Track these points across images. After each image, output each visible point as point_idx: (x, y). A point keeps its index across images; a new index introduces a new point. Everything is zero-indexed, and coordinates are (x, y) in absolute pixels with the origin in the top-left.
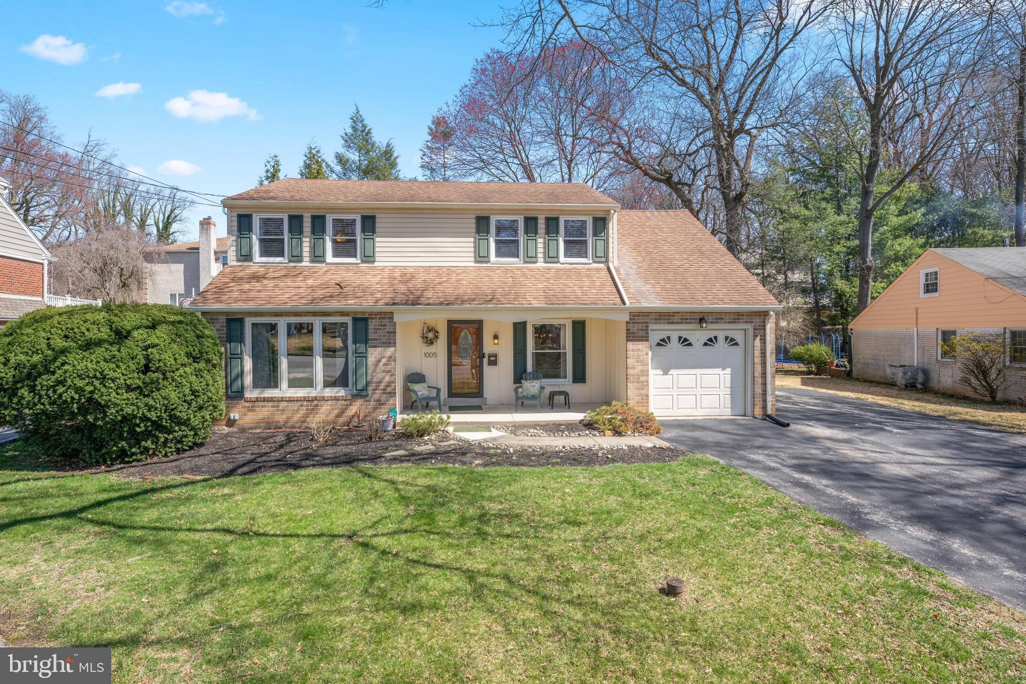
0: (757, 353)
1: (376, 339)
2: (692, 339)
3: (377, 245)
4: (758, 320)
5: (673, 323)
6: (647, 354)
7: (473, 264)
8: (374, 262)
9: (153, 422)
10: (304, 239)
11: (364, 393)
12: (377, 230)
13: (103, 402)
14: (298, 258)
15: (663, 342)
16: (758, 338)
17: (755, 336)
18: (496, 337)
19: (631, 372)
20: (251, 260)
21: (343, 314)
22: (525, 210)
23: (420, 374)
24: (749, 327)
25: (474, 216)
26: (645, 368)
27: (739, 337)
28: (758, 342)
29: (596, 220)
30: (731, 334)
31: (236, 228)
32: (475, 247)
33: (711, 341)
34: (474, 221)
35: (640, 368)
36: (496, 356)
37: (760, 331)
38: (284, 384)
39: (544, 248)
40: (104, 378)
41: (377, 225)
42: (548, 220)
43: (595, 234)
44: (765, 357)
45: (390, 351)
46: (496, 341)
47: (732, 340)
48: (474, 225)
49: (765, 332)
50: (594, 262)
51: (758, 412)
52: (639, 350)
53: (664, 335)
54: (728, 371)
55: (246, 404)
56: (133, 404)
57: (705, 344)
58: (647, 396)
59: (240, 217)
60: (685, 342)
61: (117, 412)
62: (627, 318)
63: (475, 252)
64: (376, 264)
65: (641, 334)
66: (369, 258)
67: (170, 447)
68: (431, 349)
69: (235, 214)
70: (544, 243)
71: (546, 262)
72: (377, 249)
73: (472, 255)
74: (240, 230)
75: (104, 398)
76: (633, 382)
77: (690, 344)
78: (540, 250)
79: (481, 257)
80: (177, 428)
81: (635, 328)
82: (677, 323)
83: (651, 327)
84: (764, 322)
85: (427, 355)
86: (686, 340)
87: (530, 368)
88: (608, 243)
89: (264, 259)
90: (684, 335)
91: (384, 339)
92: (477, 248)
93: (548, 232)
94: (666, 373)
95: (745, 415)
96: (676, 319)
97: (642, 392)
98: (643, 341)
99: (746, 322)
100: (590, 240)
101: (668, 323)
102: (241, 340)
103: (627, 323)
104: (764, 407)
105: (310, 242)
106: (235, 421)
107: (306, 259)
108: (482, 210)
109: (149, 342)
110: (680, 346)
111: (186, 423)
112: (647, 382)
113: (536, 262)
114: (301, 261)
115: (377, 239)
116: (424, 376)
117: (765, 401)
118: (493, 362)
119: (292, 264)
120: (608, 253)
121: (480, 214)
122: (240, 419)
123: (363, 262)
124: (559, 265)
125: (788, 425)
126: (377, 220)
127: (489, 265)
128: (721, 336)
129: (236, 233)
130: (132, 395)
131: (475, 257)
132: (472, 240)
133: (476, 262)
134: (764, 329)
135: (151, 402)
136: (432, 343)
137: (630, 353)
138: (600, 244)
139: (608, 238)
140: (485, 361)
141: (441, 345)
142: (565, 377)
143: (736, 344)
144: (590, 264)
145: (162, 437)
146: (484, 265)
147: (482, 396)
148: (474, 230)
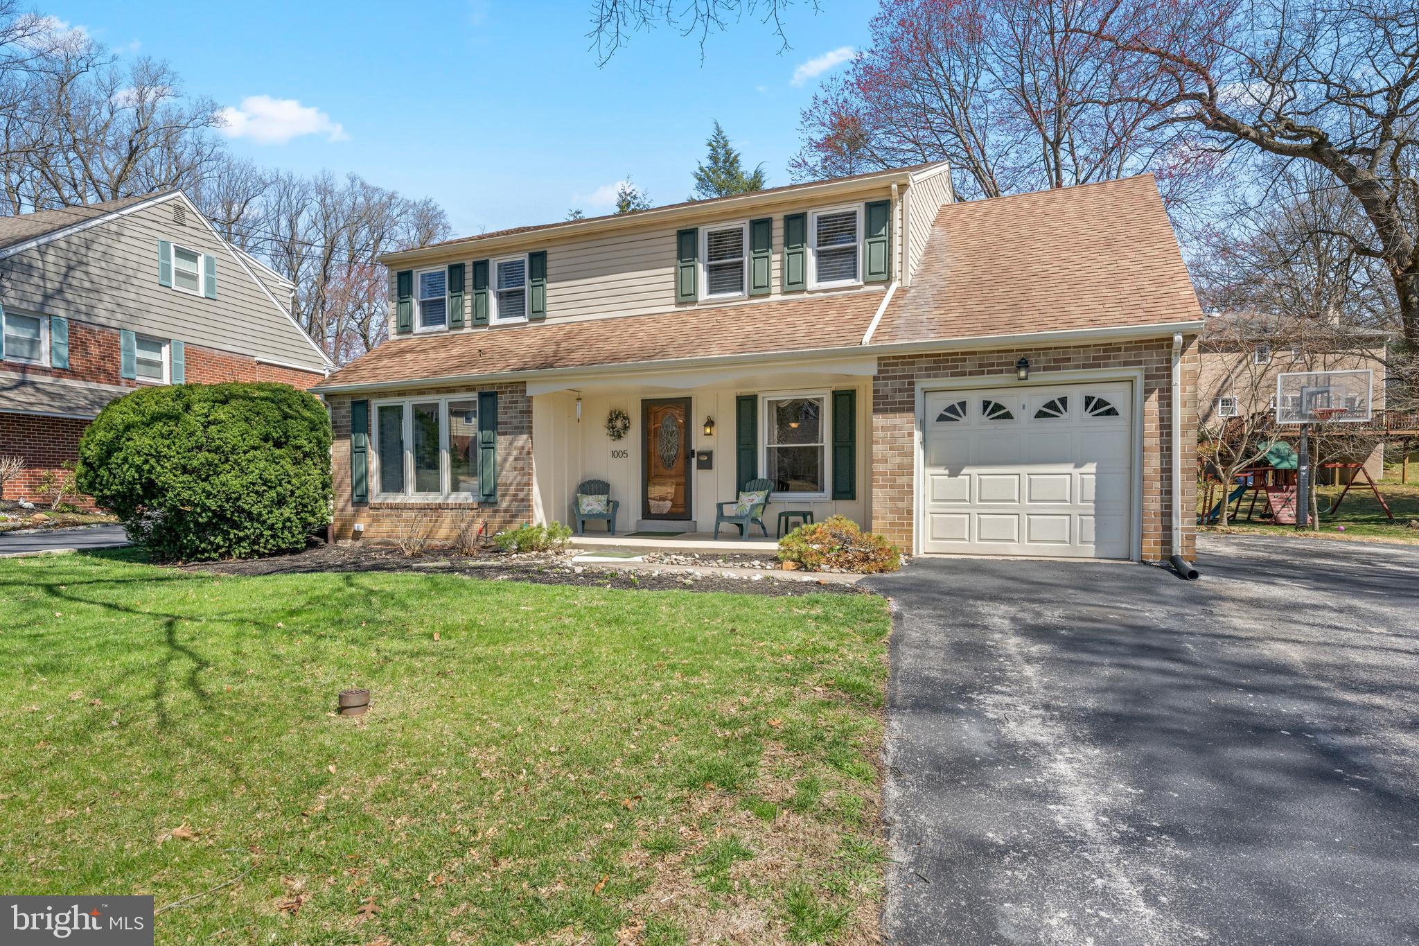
0: (1152, 426)
1: (506, 423)
2: (1010, 405)
3: (548, 293)
4: (1154, 357)
5: (963, 374)
6: (911, 435)
7: (673, 308)
8: (544, 319)
9: (214, 512)
10: (466, 298)
11: (491, 500)
12: (549, 272)
13: (160, 484)
14: (457, 324)
15: (953, 413)
16: (1154, 396)
17: (1148, 392)
18: (710, 423)
19: (879, 467)
20: (410, 332)
21: (469, 388)
22: (753, 208)
23: (603, 482)
24: (1136, 372)
25: (674, 232)
26: (906, 460)
27: (1116, 396)
28: (1153, 404)
29: (870, 207)
30: (1098, 392)
31: (396, 292)
32: (676, 281)
33: (1053, 409)
34: (674, 239)
35: (898, 460)
36: (709, 454)
37: (1160, 381)
38: (410, 487)
39: (782, 269)
40: (159, 457)
41: (549, 265)
42: (789, 219)
43: (869, 234)
44: (1169, 435)
45: (522, 440)
46: (708, 430)
47: (1101, 403)
48: (675, 247)
49: (1170, 383)
50: (867, 283)
51: (1152, 549)
52: (894, 427)
53: (953, 399)
54: (1091, 468)
55: (371, 512)
56: (190, 488)
57: (1041, 414)
58: (910, 512)
59: (400, 275)
60: (995, 411)
61: (175, 496)
62: (872, 369)
63: (676, 289)
64: (547, 322)
65: (899, 397)
66: (538, 315)
67: (244, 548)
68: (619, 445)
69: (395, 273)
70: (782, 261)
71: (785, 293)
72: (548, 300)
73: (673, 293)
74: (399, 295)
75: (162, 478)
76: (884, 487)
77: (1008, 416)
78: (776, 273)
79: (686, 296)
80: (248, 524)
81: (888, 387)
82: (971, 373)
83: (921, 384)
84: (1169, 361)
85: (615, 454)
86: (998, 407)
87: (762, 473)
88: (891, 246)
89: (426, 329)
90: (995, 397)
91: (515, 422)
92: (679, 281)
93: (787, 243)
94: (954, 473)
95: (1128, 559)
96: (969, 365)
97: (900, 504)
98: (902, 410)
99: (1126, 364)
100: (861, 244)
101: (953, 375)
102: (366, 430)
103: (875, 378)
104: (1167, 542)
105: (472, 299)
106: (361, 532)
107: (468, 324)
108: (686, 220)
109: (211, 418)
110: (985, 419)
111: (257, 518)
112: (910, 486)
113: (768, 295)
114: (462, 327)
115: (548, 286)
116: (608, 485)
117: (1168, 528)
118: (707, 462)
119: (452, 332)
120: (890, 264)
121: (683, 226)
122: (367, 531)
123: (531, 320)
124: (806, 295)
125: (1194, 575)
126: (549, 257)
127: (696, 307)
128: (1076, 397)
129: (396, 298)
130: (186, 478)
131: (676, 297)
132: (672, 270)
133: (679, 304)
134: (1170, 376)
135: (208, 488)
136: (619, 437)
137: (878, 434)
138: (879, 249)
139: (891, 238)
140: (694, 461)
141: (633, 440)
142: (822, 490)
143: (1112, 412)
144: (859, 287)
145: (233, 533)
146: (689, 308)
147: (690, 519)
148: (675, 254)
